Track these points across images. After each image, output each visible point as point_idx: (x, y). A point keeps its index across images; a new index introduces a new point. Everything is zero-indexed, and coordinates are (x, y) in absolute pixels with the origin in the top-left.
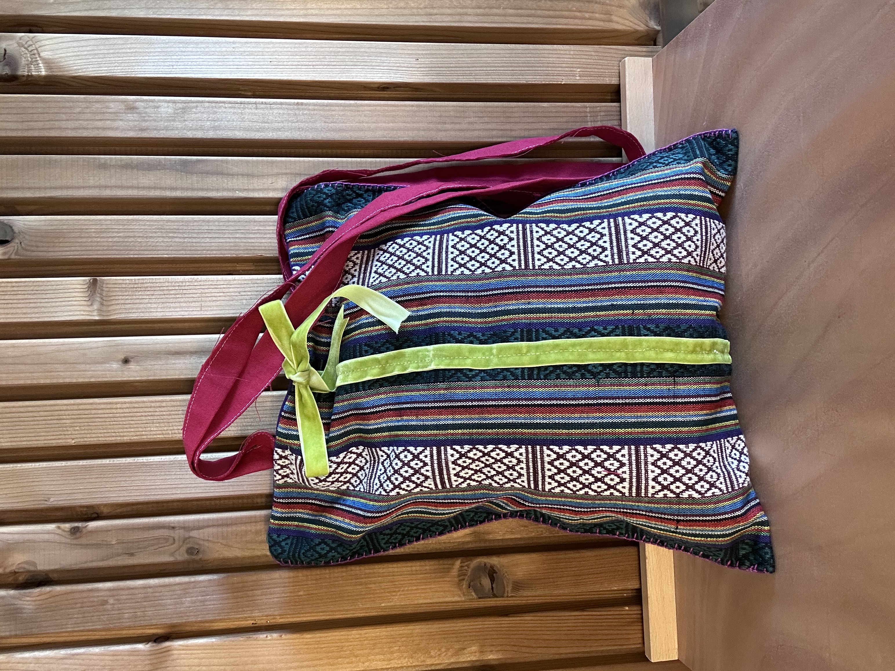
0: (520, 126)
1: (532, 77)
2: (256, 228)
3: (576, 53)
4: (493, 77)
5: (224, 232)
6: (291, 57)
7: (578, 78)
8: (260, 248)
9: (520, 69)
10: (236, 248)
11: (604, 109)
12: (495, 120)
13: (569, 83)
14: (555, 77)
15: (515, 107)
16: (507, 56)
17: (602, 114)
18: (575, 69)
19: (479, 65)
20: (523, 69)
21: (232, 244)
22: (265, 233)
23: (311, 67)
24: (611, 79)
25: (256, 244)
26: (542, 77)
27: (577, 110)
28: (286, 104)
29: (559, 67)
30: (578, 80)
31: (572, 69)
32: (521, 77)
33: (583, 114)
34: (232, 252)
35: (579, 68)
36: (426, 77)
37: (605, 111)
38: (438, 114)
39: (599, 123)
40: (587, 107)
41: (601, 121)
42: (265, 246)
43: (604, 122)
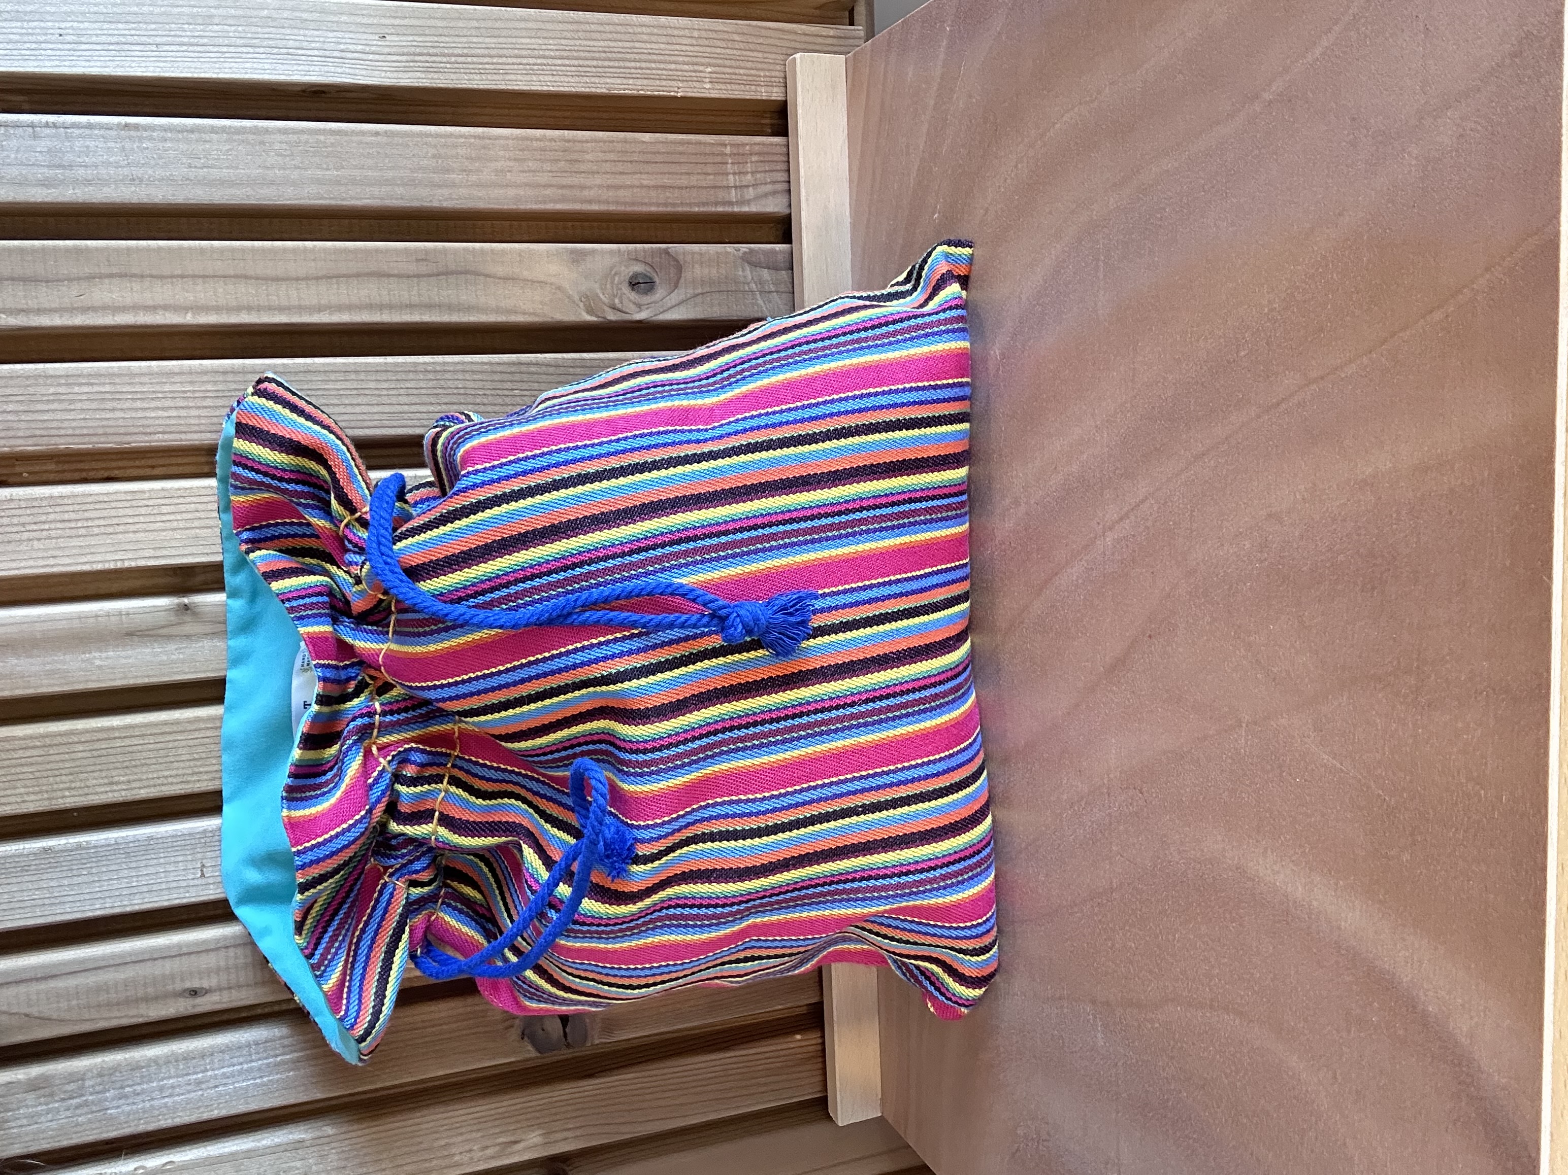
0: (598, 180)
1: (619, 81)
2: (52, 390)
3: (704, 34)
4: (541, 78)
6: (106, 26)
7: (708, 86)
8: (62, 432)
9: (595, 63)
10: (10, 434)
11: (758, 148)
12: (547, 166)
13: (690, 95)
14: (664, 83)
15: (587, 141)
16: (568, 35)
17: (755, 158)
18: (701, 68)
19: (511, 52)
20: (600, 63)
22: (72, 401)
23: (154, 48)
24: (769, 89)
25: (55, 424)
26: (639, 82)
27: (708, 150)
28: (101, 127)
29: (670, 63)
30: (708, 90)
31: (696, 68)
32: (597, 80)
33: (717, 159)
35: (710, 65)
36: (400, 75)
37: (760, 153)
38: (432, 151)
39: (749, 176)
40: (726, 145)
41: (752, 173)
42: (74, 428)
43: (758, 176)
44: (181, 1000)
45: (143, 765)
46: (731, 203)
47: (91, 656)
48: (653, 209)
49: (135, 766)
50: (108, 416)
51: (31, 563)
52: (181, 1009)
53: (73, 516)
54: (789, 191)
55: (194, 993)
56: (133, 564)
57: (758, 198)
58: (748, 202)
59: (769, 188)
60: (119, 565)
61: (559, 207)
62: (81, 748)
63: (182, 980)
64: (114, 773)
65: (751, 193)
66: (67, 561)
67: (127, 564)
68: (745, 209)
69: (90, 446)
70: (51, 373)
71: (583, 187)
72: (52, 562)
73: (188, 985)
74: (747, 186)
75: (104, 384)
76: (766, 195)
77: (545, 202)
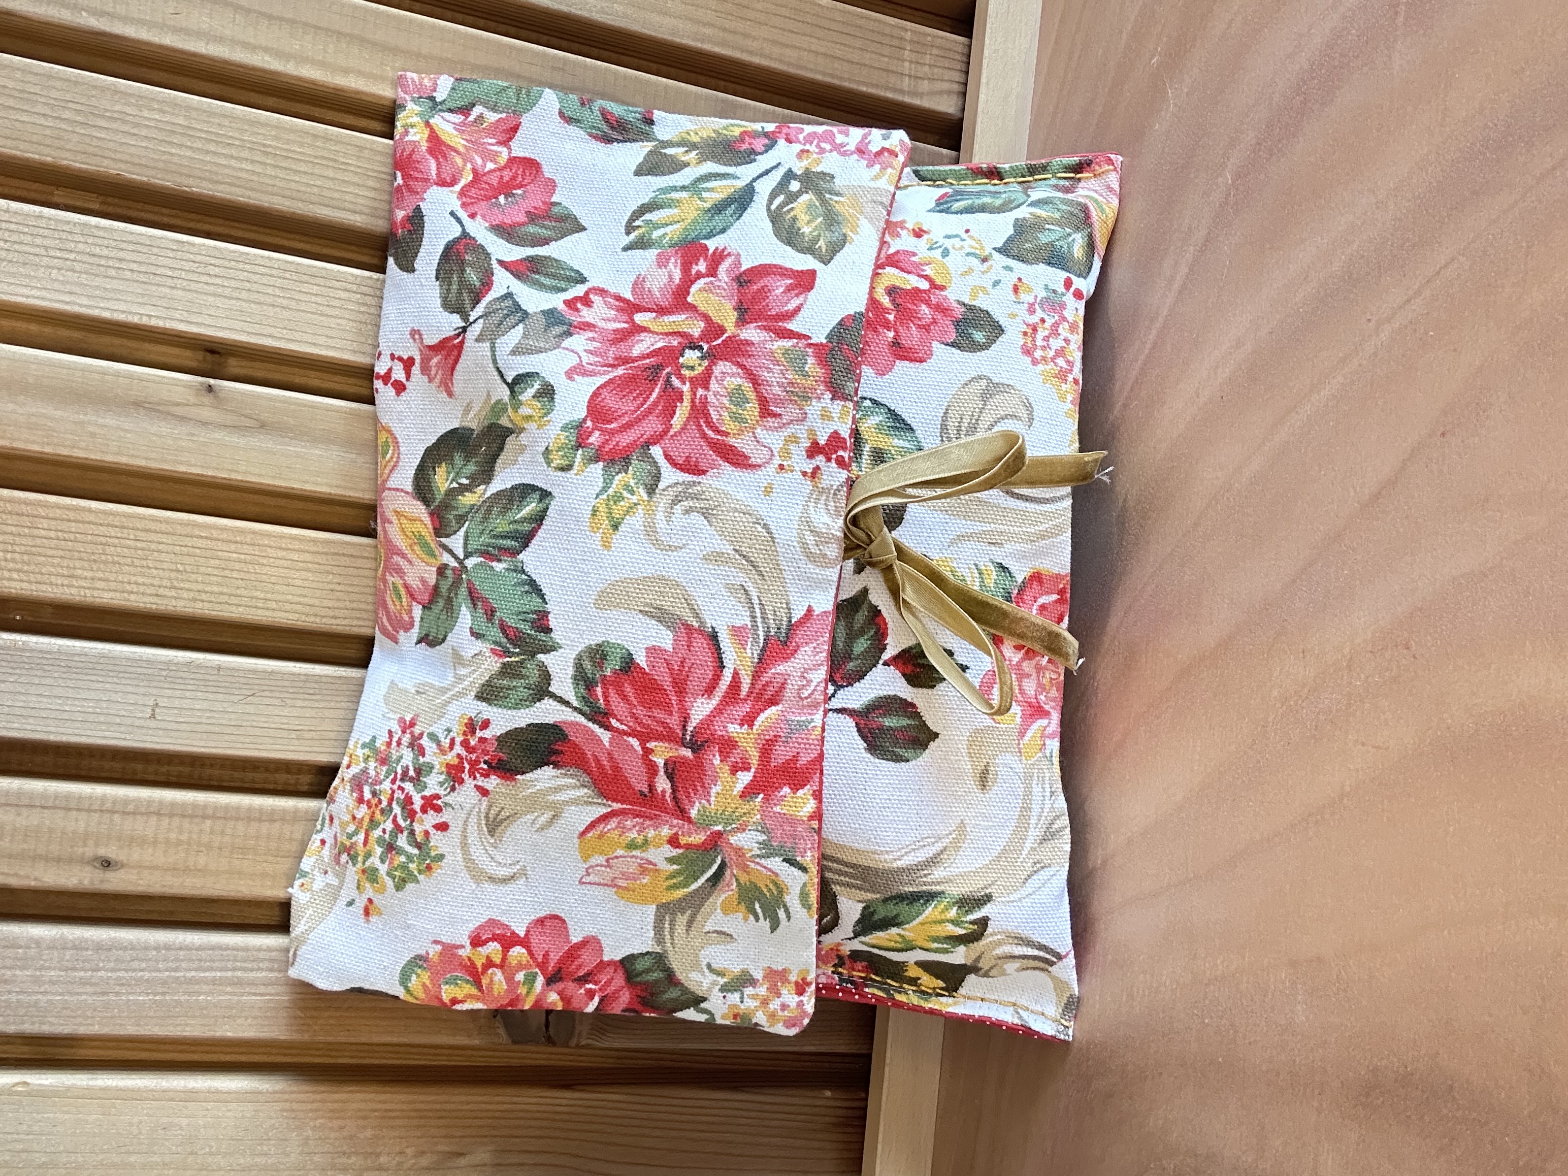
0: (765, 32)
2: (118, 107)
5: (35, 98)
8: (118, 156)
10: (57, 143)
11: (938, 42)
17: (935, 51)
21: (48, 132)
22: (137, 125)
25: (111, 145)
27: (887, 30)
33: (896, 42)
34: (46, 151)
37: (940, 48)
39: (926, 68)
40: (906, 30)
41: (930, 66)
42: (131, 155)
43: (936, 70)
44: (88, 868)
45: (114, 563)
46: (902, 92)
47: (86, 418)
48: (819, 77)
49: (105, 562)
50: (174, 151)
51: (44, 293)
52: (86, 882)
53: (105, 252)
54: (965, 94)
55: (107, 864)
56: (161, 324)
57: (932, 93)
58: (921, 95)
59: (946, 86)
60: (145, 321)
61: (718, 50)
62: (45, 524)
63: (97, 845)
64: (78, 564)
65: (925, 86)
66: (85, 301)
67: (153, 322)
68: (917, 102)
69: (145, 179)
70: (122, 89)
71: (746, 36)
72: (67, 298)
73: (102, 852)
74: (923, 79)
75: (178, 115)
76: (941, 93)
77: (703, 42)
